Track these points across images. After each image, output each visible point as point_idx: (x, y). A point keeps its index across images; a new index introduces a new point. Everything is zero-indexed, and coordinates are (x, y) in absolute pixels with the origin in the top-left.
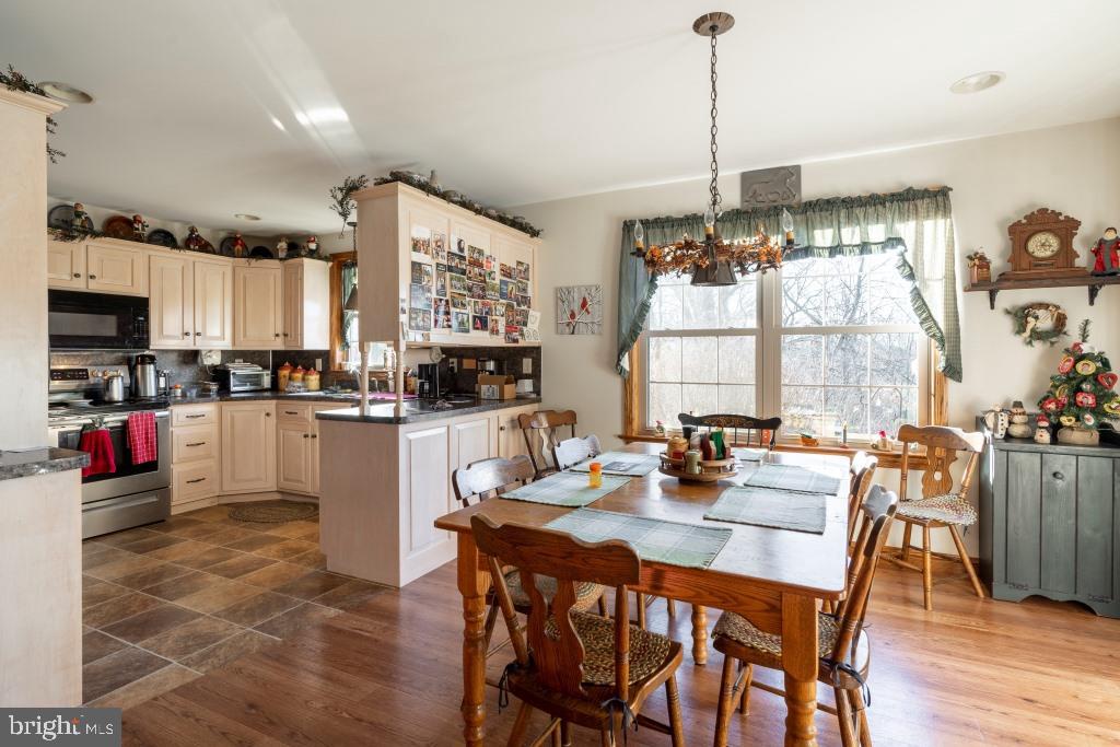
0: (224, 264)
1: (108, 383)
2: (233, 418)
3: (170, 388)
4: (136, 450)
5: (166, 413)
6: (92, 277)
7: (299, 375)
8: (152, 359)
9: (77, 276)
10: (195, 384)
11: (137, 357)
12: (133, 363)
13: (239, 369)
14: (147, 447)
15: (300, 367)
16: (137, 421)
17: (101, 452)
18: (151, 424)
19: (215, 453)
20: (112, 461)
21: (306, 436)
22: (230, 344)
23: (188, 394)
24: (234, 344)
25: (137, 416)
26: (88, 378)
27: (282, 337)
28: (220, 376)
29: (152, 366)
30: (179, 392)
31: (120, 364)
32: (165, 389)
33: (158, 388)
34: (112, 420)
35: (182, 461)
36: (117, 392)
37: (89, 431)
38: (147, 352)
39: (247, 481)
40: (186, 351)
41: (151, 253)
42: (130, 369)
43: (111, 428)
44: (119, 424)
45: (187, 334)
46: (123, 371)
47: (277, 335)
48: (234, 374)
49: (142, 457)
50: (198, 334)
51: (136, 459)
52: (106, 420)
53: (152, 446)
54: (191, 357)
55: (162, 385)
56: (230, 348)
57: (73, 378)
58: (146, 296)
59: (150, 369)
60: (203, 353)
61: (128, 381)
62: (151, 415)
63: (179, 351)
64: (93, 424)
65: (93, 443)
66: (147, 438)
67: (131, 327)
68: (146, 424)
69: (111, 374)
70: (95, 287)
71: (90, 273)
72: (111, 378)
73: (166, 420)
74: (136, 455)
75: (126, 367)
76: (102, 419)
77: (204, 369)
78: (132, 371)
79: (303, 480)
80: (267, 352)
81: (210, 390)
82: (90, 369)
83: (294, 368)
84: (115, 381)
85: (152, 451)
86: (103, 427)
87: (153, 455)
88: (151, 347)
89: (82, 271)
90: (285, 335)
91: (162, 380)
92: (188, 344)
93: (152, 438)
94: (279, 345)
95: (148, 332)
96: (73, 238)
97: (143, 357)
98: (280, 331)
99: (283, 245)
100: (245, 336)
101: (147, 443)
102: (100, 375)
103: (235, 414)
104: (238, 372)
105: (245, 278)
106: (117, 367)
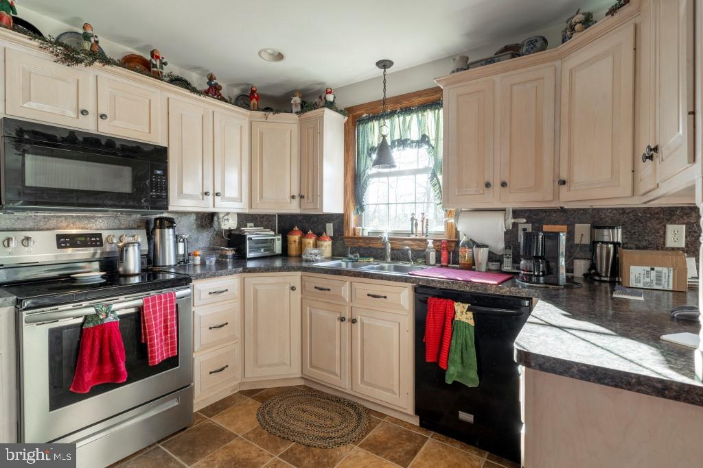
0: (240, 116)
1: (123, 250)
2: (256, 292)
3: (189, 255)
4: (152, 346)
5: (188, 291)
6: (103, 116)
7: (311, 241)
8: (171, 223)
9: (84, 112)
10: (212, 250)
11: (156, 219)
12: (152, 226)
13: (253, 234)
14: (166, 339)
15: (310, 232)
16: (154, 306)
17: (107, 354)
18: (171, 307)
19: (238, 334)
20: (122, 365)
21: (342, 319)
22: (247, 206)
23: (207, 263)
24: (251, 206)
25: (153, 299)
26: (101, 245)
27: (297, 199)
28: (236, 240)
29: (171, 230)
30: (198, 260)
31: (138, 228)
32: (184, 255)
33: (177, 255)
34: (123, 305)
35: (204, 347)
36: (133, 262)
37: (91, 325)
38: (165, 215)
39: (269, 365)
40: (204, 214)
41: (170, 95)
42: (148, 234)
43: (121, 317)
44: (133, 310)
45: (206, 194)
46: (141, 237)
47: (293, 197)
48: (250, 239)
49: (159, 353)
50: (217, 194)
51: (153, 358)
52: (114, 307)
53: (172, 337)
54: (207, 220)
55: (181, 251)
56: (247, 211)
57: (85, 245)
58: (165, 145)
59: (169, 233)
60: (221, 216)
61: (145, 247)
62: (171, 296)
63: (197, 213)
64: (97, 315)
65: (97, 343)
66: (166, 327)
67: (148, 182)
68: (165, 309)
69: (126, 240)
70: (107, 129)
71: (101, 112)
72: (127, 245)
73: (188, 299)
74: (152, 352)
75: (144, 231)
76: (108, 306)
77: (219, 233)
78: (150, 236)
79: (338, 372)
80: (274, 216)
81: (226, 257)
82: (105, 234)
83: (305, 233)
84: (131, 249)
85: (172, 343)
86: (111, 318)
87: (173, 349)
88: (171, 209)
89: (91, 108)
90: (302, 197)
91: (181, 246)
92: (207, 206)
93: (172, 326)
94: (293, 208)
95: (166, 189)
96: (78, 61)
97: (161, 219)
98: (296, 193)
99: (297, 100)
100: (261, 197)
101: (166, 333)
102: (115, 241)
103: (258, 287)
104: (254, 237)
105: (261, 134)
106: (134, 232)
